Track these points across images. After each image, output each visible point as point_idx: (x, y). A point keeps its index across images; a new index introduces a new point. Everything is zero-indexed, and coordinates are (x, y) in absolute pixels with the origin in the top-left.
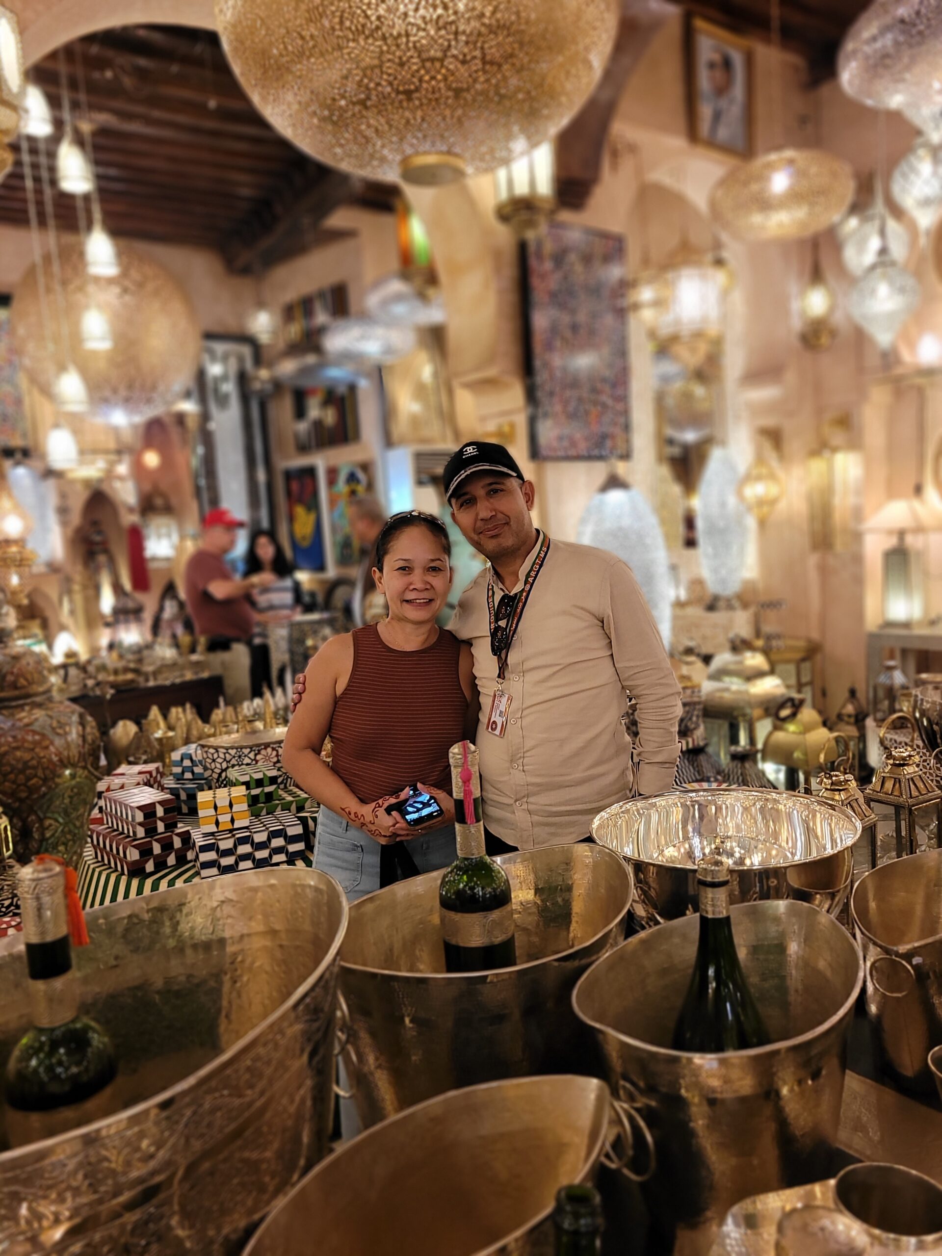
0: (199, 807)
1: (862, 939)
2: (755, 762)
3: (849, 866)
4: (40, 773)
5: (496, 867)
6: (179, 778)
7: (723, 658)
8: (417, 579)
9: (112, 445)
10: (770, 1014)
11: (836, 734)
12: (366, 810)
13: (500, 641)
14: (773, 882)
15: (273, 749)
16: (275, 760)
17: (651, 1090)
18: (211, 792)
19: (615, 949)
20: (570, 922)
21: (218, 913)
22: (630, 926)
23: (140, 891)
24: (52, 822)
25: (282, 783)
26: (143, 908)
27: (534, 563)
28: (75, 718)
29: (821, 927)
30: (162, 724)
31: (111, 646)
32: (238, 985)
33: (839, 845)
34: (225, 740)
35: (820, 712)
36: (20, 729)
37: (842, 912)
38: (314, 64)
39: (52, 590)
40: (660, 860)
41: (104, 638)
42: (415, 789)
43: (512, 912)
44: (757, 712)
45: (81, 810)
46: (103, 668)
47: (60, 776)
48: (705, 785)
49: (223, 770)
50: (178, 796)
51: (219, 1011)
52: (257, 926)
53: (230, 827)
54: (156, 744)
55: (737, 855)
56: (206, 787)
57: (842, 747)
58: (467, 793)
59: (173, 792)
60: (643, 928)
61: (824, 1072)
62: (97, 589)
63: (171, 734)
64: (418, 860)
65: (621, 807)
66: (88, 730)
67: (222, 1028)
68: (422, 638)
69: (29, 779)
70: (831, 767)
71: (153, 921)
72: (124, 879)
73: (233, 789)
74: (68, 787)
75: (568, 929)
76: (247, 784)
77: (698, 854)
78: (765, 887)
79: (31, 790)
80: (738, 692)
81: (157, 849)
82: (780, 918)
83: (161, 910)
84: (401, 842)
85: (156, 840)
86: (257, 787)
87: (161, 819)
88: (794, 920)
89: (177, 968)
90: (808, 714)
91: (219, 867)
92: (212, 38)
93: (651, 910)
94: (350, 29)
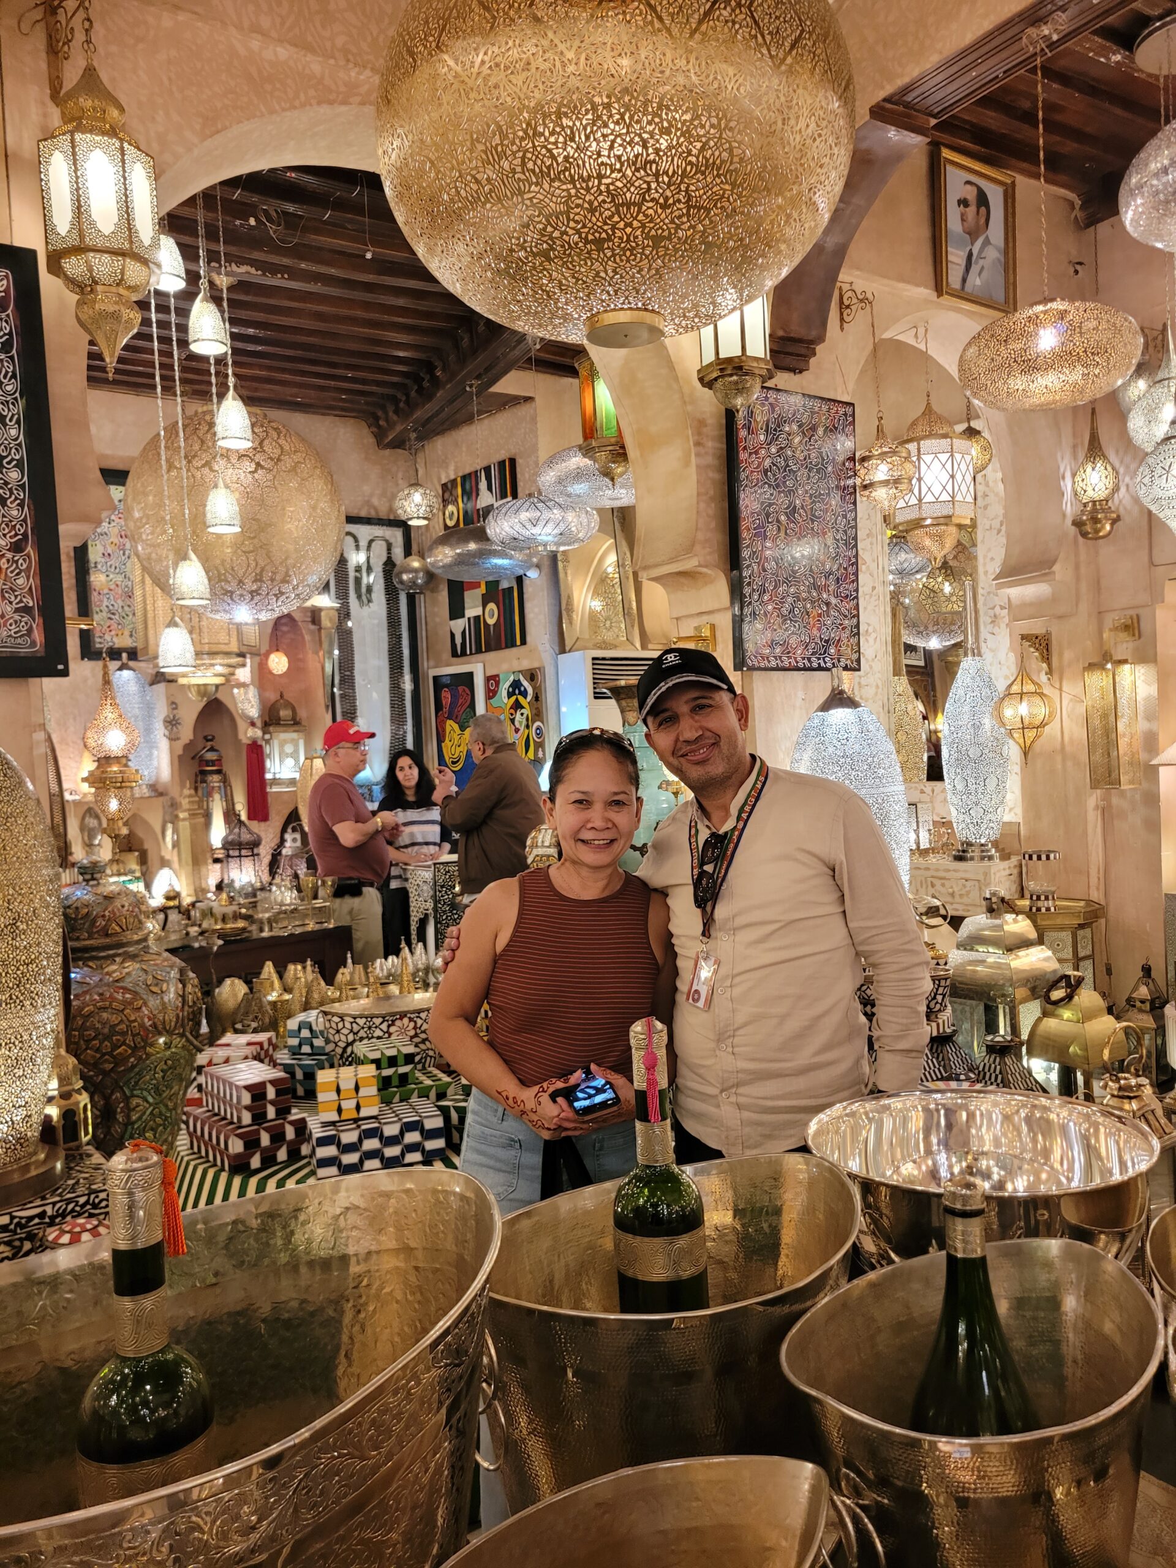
0: (318, 1088)
1: (1162, 1297)
2: (1019, 1058)
3: (1144, 1198)
4: (129, 1040)
5: (685, 1178)
6: (295, 1052)
7: (977, 922)
8: (597, 815)
9: (234, 647)
10: (1040, 1390)
11: (1125, 1024)
12: (528, 1095)
13: (705, 891)
14: (1044, 1215)
15: (411, 1020)
16: (412, 1033)
17: (882, 1483)
18: (333, 1071)
19: (837, 1293)
20: (779, 1255)
21: (342, 1222)
22: (856, 1263)
23: (242, 1193)
24: (140, 1101)
25: (419, 1062)
26: (249, 1212)
27: (749, 796)
28: (174, 974)
29: (1107, 1277)
30: (277, 983)
31: (220, 887)
32: (362, 1315)
33: (1130, 1170)
34: (353, 1006)
35: (1104, 995)
36: (108, 985)
37: (1135, 1259)
38: (490, 210)
39: (154, 818)
40: (895, 1180)
41: (213, 875)
42: (588, 1072)
43: (704, 1239)
44: (1021, 993)
45: (176, 1088)
46: (209, 913)
47: (152, 1045)
48: (953, 1085)
49: (349, 1044)
50: (293, 1075)
51: (337, 1348)
52: (388, 1241)
53: (354, 1115)
54: (268, 1008)
55: (996, 1177)
56: (327, 1064)
57: (1133, 1042)
58: (652, 1082)
59: (288, 1069)
60: (873, 1268)
61: (1111, 1471)
62: (208, 816)
63: (287, 997)
64: (589, 1163)
65: (845, 1108)
66: (189, 988)
67: (340, 1371)
68: (601, 884)
69: (115, 1047)
70: (1117, 1068)
71: (263, 1229)
72: (224, 1176)
73: (361, 1067)
74: (161, 1059)
75: (776, 1264)
76: (377, 1063)
77: (944, 1173)
78: (1033, 1222)
79: (118, 1061)
80: (998, 966)
81: (265, 1140)
82: (1053, 1263)
83: (271, 1215)
84: (568, 1138)
85: (265, 1129)
86: (390, 1066)
87: (272, 1103)
88: (1071, 1266)
89: (287, 1291)
90: (1087, 997)
91: (340, 1166)
92: (373, 181)
93: (883, 1244)
94: (533, 171)
